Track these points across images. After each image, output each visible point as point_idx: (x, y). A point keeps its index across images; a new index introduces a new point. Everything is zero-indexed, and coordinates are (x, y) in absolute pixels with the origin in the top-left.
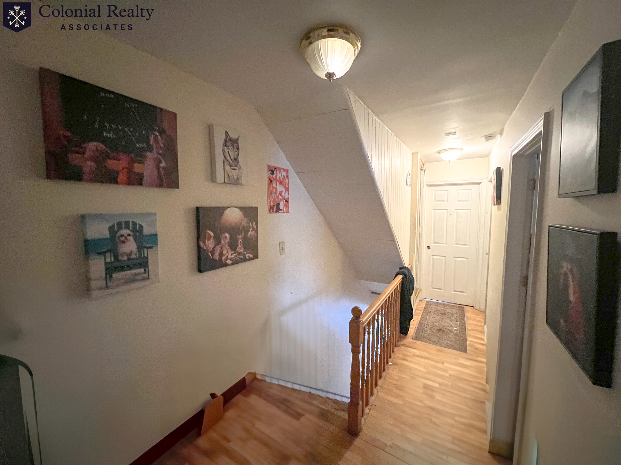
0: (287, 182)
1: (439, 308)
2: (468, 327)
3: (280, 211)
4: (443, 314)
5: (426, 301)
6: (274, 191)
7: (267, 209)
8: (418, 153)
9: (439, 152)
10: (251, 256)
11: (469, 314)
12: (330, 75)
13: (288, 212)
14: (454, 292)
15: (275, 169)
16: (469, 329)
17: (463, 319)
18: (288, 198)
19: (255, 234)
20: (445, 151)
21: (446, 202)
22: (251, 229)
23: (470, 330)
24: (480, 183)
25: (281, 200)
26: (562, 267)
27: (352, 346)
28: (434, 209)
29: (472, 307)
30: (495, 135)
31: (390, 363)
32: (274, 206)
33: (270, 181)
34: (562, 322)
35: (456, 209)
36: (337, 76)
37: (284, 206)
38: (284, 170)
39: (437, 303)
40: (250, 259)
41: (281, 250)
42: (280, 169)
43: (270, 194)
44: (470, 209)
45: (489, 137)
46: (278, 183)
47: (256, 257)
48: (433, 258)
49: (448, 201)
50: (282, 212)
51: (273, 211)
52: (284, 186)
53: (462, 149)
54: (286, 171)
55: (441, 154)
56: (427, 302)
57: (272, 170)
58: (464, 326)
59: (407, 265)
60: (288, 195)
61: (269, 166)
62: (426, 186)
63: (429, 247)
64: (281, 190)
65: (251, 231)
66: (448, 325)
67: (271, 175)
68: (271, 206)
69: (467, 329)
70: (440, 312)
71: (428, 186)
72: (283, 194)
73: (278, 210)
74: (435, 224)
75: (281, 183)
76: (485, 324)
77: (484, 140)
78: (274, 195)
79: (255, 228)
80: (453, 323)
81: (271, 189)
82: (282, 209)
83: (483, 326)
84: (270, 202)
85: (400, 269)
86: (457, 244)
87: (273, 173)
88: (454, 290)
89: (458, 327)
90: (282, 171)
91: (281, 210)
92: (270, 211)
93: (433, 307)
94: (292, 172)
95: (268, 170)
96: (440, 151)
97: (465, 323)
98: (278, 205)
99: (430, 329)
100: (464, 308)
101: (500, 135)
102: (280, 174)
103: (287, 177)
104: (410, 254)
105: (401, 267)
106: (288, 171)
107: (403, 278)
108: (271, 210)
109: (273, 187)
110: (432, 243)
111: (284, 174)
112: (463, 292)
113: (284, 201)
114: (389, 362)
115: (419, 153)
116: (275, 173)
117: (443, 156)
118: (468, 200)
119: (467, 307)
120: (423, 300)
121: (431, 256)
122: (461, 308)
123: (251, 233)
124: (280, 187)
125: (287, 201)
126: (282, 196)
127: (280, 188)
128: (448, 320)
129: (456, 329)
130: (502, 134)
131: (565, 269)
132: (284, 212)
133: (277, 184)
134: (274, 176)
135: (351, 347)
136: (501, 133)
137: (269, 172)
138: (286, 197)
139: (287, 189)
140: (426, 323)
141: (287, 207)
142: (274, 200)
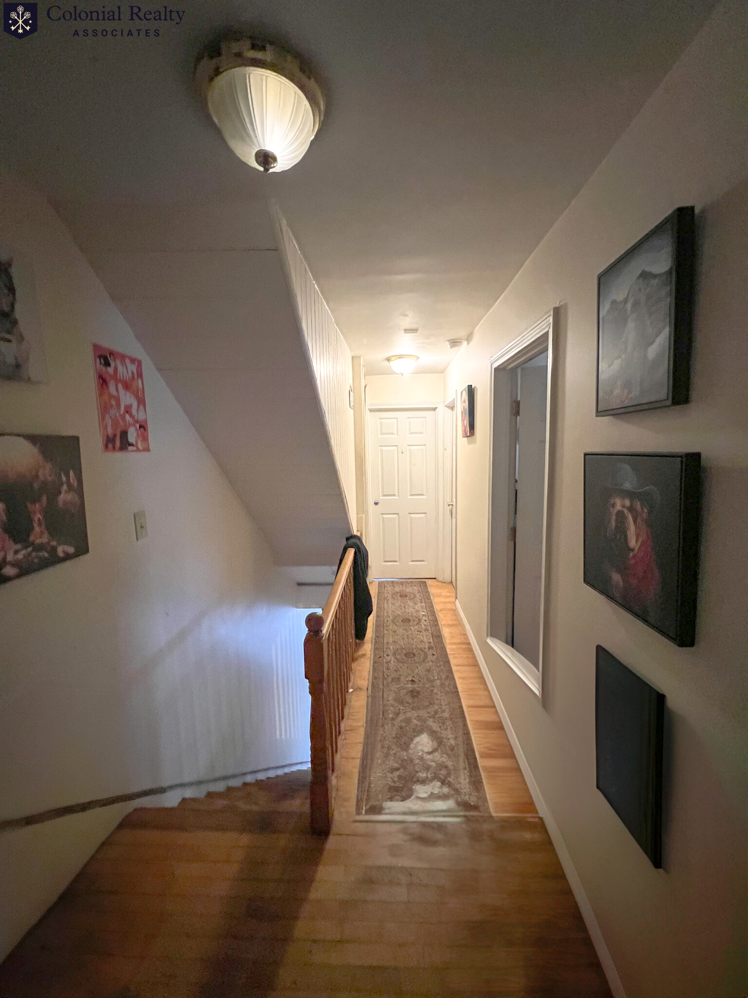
0: (140, 385)
1: (397, 589)
2: (437, 607)
3: (130, 448)
4: (403, 596)
5: (377, 582)
6: (113, 403)
7: (100, 442)
8: (360, 357)
9: (388, 359)
10: (71, 550)
11: (433, 589)
12: (266, 158)
13: (147, 449)
14: (410, 563)
15: (113, 355)
16: (439, 609)
17: (429, 598)
18: (146, 421)
19: (77, 499)
20: (396, 359)
21: (395, 434)
22: (65, 487)
23: (440, 611)
24: (434, 409)
25: (130, 425)
26: (613, 505)
27: (309, 682)
28: (380, 446)
29: (435, 580)
30: (461, 341)
31: (351, 690)
32: (115, 436)
33: (101, 381)
34: (616, 577)
35: (408, 445)
36: (281, 165)
37: (138, 436)
38: (133, 360)
39: (393, 582)
40: (68, 557)
41: (139, 528)
42: (123, 357)
43: (104, 409)
44: (425, 445)
45: (454, 343)
46: (120, 386)
47: (82, 549)
48: (383, 518)
49: (397, 434)
50: (134, 448)
51: (114, 448)
52: (133, 394)
53: (418, 358)
54: (136, 363)
55: (391, 362)
56: (379, 583)
57: (105, 357)
58: (432, 606)
59: (355, 532)
60: (144, 413)
61: (96, 347)
62: (369, 411)
63: (376, 504)
64: (128, 403)
65: (66, 493)
66: (413, 610)
67: (104, 369)
68: (108, 436)
69: (435, 610)
70: (399, 594)
71: (371, 410)
72: (134, 412)
73: (125, 445)
74: (383, 468)
75: (127, 386)
76: (456, 598)
77: (449, 346)
78: (113, 412)
79: (76, 484)
80: (418, 606)
81: (106, 397)
82: (134, 443)
83: (454, 602)
84: (106, 428)
85: (348, 539)
86: (412, 495)
87: (107, 364)
88: (412, 559)
89: (425, 610)
90: (127, 361)
91: (132, 445)
92: (106, 447)
93: (389, 589)
94: (148, 367)
95: (95, 358)
96: (389, 357)
97: (431, 603)
98: (124, 434)
99: (393, 621)
100: (425, 582)
101: (466, 342)
102: (123, 369)
103: (140, 375)
104: (357, 515)
105: (349, 535)
106: (140, 363)
107: (355, 553)
108: (110, 446)
109: (111, 396)
110: (381, 496)
111: (132, 368)
112: (423, 561)
113: (138, 426)
114: (349, 688)
115: (362, 358)
116: (113, 364)
117: (395, 365)
118: (422, 433)
119: (429, 580)
120: (373, 581)
121: (381, 515)
122: (422, 583)
123: (65, 497)
124: (126, 395)
125: (143, 427)
126: (131, 416)
127: (127, 399)
128: (410, 603)
129: (424, 613)
130: (471, 340)
131: (618, 507)
132: (138, 450)
133: (120, 391)
134: (111, 370)
135: (308, 684)
136: (469, 339)
137: (98, 360)
138: (141, 417)
139: (141, 402)
140: (385, 614)
141: (145, 439)
142: (115, 423)
